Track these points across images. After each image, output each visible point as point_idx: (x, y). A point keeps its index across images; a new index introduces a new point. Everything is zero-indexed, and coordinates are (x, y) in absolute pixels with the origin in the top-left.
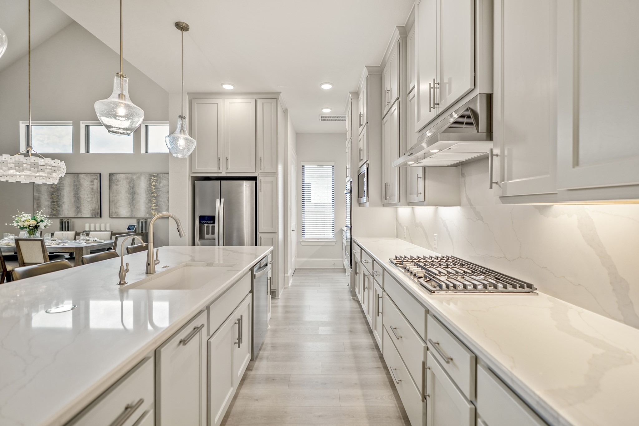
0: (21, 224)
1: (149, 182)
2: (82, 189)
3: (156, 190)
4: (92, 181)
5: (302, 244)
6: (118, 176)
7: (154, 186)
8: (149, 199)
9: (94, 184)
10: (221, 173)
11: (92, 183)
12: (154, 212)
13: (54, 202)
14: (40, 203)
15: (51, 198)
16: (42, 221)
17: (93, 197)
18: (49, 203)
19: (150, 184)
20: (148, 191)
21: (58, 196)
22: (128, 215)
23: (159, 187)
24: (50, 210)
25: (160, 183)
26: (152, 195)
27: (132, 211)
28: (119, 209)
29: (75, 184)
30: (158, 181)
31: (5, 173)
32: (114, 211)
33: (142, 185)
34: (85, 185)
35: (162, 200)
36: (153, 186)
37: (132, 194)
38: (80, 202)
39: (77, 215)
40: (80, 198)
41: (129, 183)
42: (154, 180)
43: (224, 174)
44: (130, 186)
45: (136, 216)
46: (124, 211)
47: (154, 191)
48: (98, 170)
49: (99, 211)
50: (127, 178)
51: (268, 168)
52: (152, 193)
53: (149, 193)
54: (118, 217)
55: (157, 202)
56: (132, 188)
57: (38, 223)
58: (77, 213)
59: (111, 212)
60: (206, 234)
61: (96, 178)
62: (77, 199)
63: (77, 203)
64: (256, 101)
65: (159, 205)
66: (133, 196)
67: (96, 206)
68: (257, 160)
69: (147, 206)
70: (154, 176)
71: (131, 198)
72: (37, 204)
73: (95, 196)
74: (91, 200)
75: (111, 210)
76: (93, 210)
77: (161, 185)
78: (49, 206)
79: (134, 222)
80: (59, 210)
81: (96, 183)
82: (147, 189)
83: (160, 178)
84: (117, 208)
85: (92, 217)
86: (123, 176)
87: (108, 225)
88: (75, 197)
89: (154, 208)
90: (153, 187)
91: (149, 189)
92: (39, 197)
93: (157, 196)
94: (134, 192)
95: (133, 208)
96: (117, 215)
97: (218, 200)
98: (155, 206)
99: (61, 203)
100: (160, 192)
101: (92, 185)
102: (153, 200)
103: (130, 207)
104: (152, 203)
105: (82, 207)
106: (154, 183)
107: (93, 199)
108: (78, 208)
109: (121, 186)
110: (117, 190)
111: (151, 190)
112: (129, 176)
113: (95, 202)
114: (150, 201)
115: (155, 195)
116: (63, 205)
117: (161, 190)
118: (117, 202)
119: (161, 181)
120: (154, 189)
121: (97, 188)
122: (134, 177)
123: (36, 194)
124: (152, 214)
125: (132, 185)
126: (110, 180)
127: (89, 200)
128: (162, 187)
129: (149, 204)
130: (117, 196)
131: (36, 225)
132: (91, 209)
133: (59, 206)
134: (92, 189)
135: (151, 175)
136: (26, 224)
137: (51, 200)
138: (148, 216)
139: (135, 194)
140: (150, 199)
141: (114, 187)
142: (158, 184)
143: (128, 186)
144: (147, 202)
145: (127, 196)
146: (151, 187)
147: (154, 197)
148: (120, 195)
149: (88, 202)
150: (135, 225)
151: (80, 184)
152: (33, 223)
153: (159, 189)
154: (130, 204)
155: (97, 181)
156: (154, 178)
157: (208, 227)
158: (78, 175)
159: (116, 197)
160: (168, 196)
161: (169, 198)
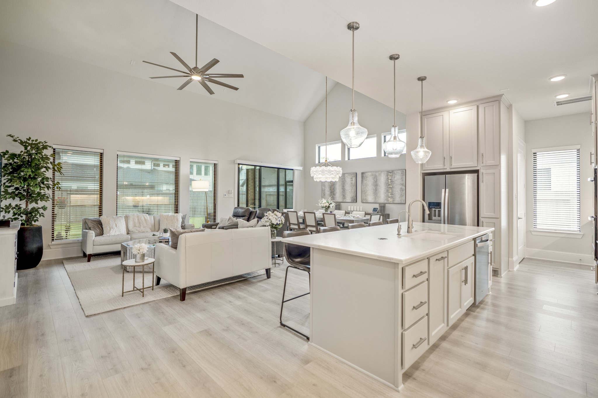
0: (322, 205)
1: (387, 177)
2: (346, 184)
3: (392, 183)
4: (352, 178)
5: (533, 233)
6: (367, 174)
7: (391, 179)
10: (446, 169)
11: (352, 180)
12: (390, 199)
13: (331, 192)
14: (325, 193)
15: (330, 190)
16: (331, 204)
18: (329, 193)
19: (388, 179)
20: (386, 184)
21: (334, 188)
22: (372, 201)
23: (394, 180)
25: (394, 178)
27: (375, 198)
29: (343, 180)
30: (393, 176)
31: (317, 177)
33: (382, 180)
34: (348, 181)
35: (396, 190)
36: (389, 180)
37: (375, 186)
38: (345, 192)
39: (343, 200)
40: (345, 189)
41: (374, 178)
42: (390, 175)
43: (448, 170)
44: (374, 181)
45: (378, 202)
46: (370, 199)
47: (390, 183)
48: (355, 171)
49: (356, 198)
50: (372, 175)
51: (490, 162)
52: (389, 185)
53: (387, 185)
54: (366, 202)
55: (392, 191)
56: (376, 182)
57: (329, 205)
59: (362, 199)
60: (434, 216)
63: (343, 192)
64: (478, 107)
65: (393, 194)
66: (376, 188)
67: (353, 194)
68: (479, 156)
69: (385, 195)
70: (390, 173)
71: (375, 189)
72: (324, 194)
73: (353, 188)
75: (362, 198)
76: (352, 197)
77: (395, 179)
78: (329, 195)
79: (377, 206)
80: (334, 197)
81: (354, 179)
82: (386, 182)
83: (395, 173)
84: (366, 196)
85: (351, 202)
86: (370, 174)
87: (361, 207)
88: (342, 188)
89: (390, 196)
91: (387, 182)
92: (324, 189)
93: (392, 187)
95: (376, 196)
96: (366, 201)
97: (443, 190)
98: (391, 195)
100: (395, 184)
103: (374, 195)
104: (389, 192)
105: (346, 195)
106: (390, 178)
107: (352, 190)
108: (344, 196)
109: (368, 181)
110: (366, 184)
112: (374, 173)
113: (353, 192)
114: (387, 191)
115: (391, 186)
116: (336, 194)
117: (395, 182)
118: (366, 192)
119: (395, 176)
120: (390, 182)
121: (355, 183)
122: (377, 174)
123: (323, 188)
124: (389, 201)
125: (375, 180)
126: (362, 177)
127: (350, 190)
128: (396, 180)
129: (387, 193)
130: (366, 188)
131: (329, 206)
133: (334, 194)
134: (352, 183)
135: (388, 172)
136: (325, 205)
137: (330, 191)
138: (386, 202)
139: (377, 186)
140: (388, 190)
141: (365, 182)
142: (393, 178)
143: (373, 181)
144: (385, 192)
145: (372, 188)
146: (388, 181)
147: (390, 188)
148: (368, 187)
149: (349, 192)
150: (378, 208)
151: (345, 181)
152: (327, 204)
153: (394, 182)
154: (374, 193)
155: (354, 178)
156: (391, 174)
157: (435, 211)
158: (344, 175)
160: (400, 187)
161: (401, 188)
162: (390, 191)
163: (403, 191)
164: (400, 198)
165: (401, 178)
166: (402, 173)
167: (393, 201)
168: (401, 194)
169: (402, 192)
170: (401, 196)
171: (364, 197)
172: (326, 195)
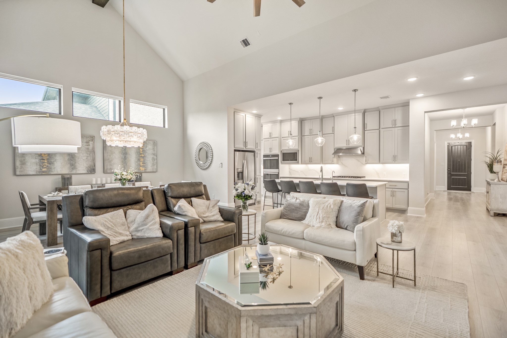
3: (143, 152)
8: (138, 159)
9: (89, 145)
11: (88, 144)
12: (142, 168)
13: (43, 159)
14: (24, 160)
17: (89, 156)
18: (37, 160)
20: (137, 153)
23: (146, 150)
24: (38, 167)
25: (146, 147)
26: (141, 155)
28: (113, 166)
30: (145, 146)
32: (109, 167)
35: (148, 159)
37: (124, 154)
38: (75, 160)
39: (71, 171)
40: (75, 156)
44: (123, 148)
46: (117, 167)
47: (142, 152)
49: (93, 168)
52: (141, 154)
53: (138, 154)
55: (144, 161)
56: (125, 150)
58: (71, 170)
59: (105, 169)
61: (91, 140)
62: (71, 157)
63: (71, 160)
65: (145, 163)
66: (126, 156)
67: (91, 163)
69: (137, 164)
71: (123, 157)
72: (21, 161)
73: (91, 155)
74: (86, 158)
75: (105, 167)
76: (88, 167)
77: (147, 148)
78: (36, 164)
80: (50, 167)
84: (111, 165)
85: (87, 173)
89: (142, 165)
90: (141, 150)
91: (138, 151)
94: (126, 153)
95: (125, 165)
98: (143, 164)
99: (52, 161)
100: (147, 154)
101: (88, 145)
102: (141, 159)
103: (123, 164)
104: (140, 162)
105: (77, 164)
107: (89, 158)
108: (72, 165)
110: (111, 151)
111: (139, 152)
113: (90, 160)
114: (139, 160)
115: (143, 156)
116: (55, 162)
117: (147, 152)
118: (111, 161)
119: (147, 145)
120: (142, 151)
121: (93, 148)
124: (141, 170)
127: (85, 158)
128: (148, 150)
129: (138, 162)
132: (87, 166)
133: (50, 163)
134: (88, 149)
137: (40, 158)
138: (137, 171)
139: (127, 154)
142: (145, 147)
144: (137, 160)
145: (120, 156)
146: (140, 150)
147: (142, 157)
148: (114, 155)
149: (83, 160)
153: (146, 151)
154: (122, 162)
159: (111, 156)
160: (152, 156)
161: (153, 158)
162: (142, 160)
163: (155, 160)
164: (152, 167)
165: (153, 148)
166: (153, 144)
167: (145, 169)
168: (153, 163)
169: (153, 161)
170: (153, 165)
171: (108, 167)
172: (28, 164)
